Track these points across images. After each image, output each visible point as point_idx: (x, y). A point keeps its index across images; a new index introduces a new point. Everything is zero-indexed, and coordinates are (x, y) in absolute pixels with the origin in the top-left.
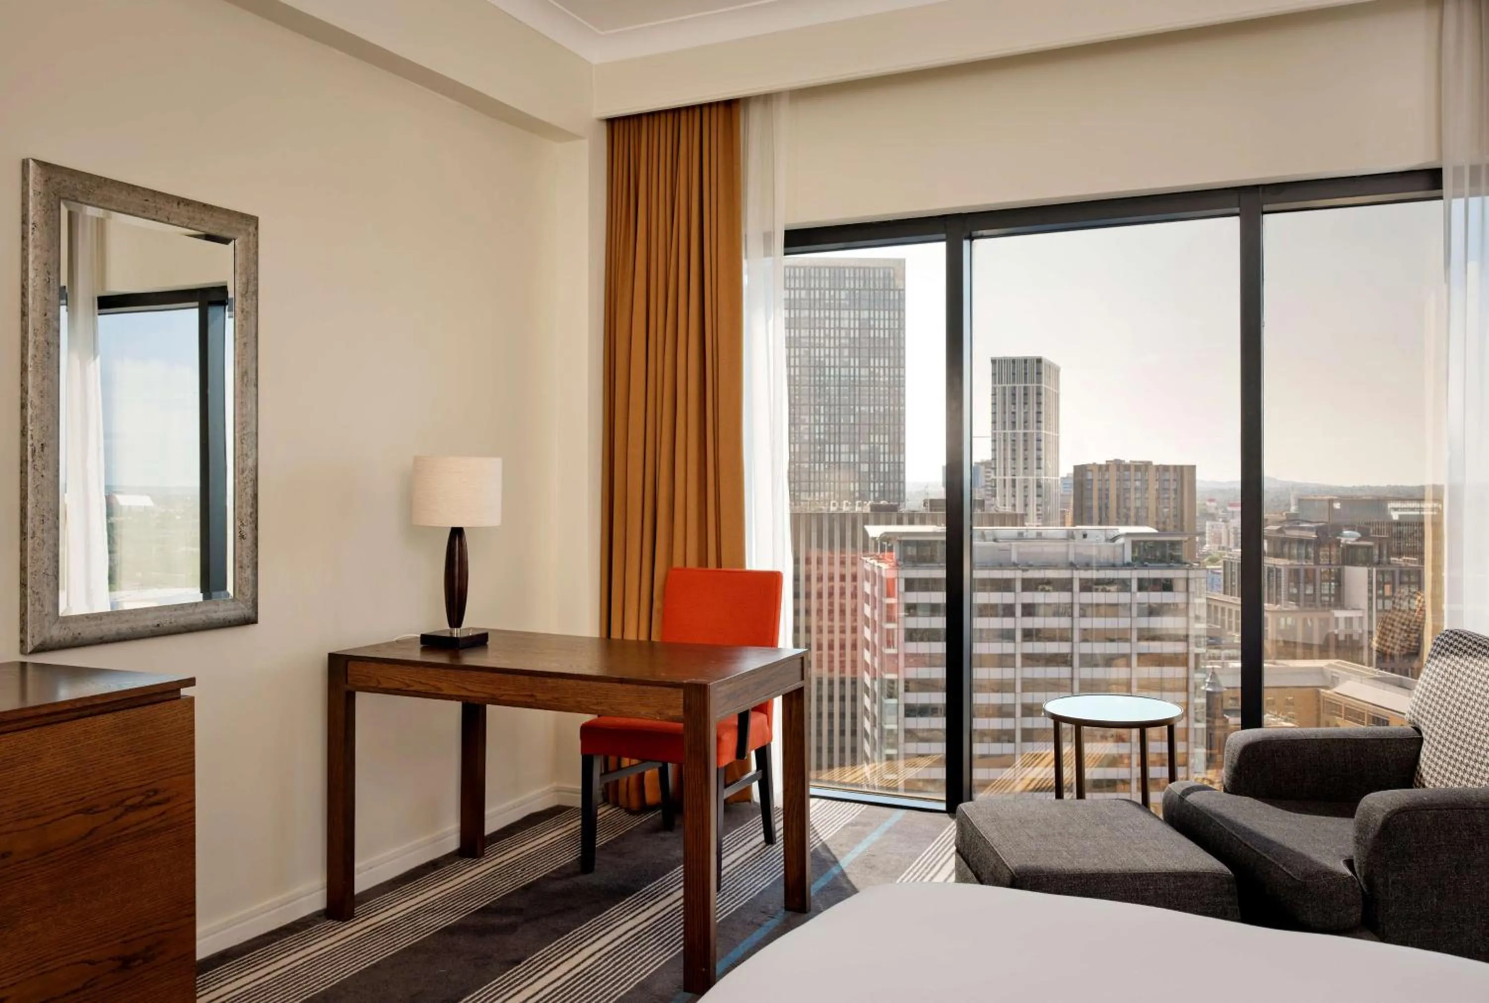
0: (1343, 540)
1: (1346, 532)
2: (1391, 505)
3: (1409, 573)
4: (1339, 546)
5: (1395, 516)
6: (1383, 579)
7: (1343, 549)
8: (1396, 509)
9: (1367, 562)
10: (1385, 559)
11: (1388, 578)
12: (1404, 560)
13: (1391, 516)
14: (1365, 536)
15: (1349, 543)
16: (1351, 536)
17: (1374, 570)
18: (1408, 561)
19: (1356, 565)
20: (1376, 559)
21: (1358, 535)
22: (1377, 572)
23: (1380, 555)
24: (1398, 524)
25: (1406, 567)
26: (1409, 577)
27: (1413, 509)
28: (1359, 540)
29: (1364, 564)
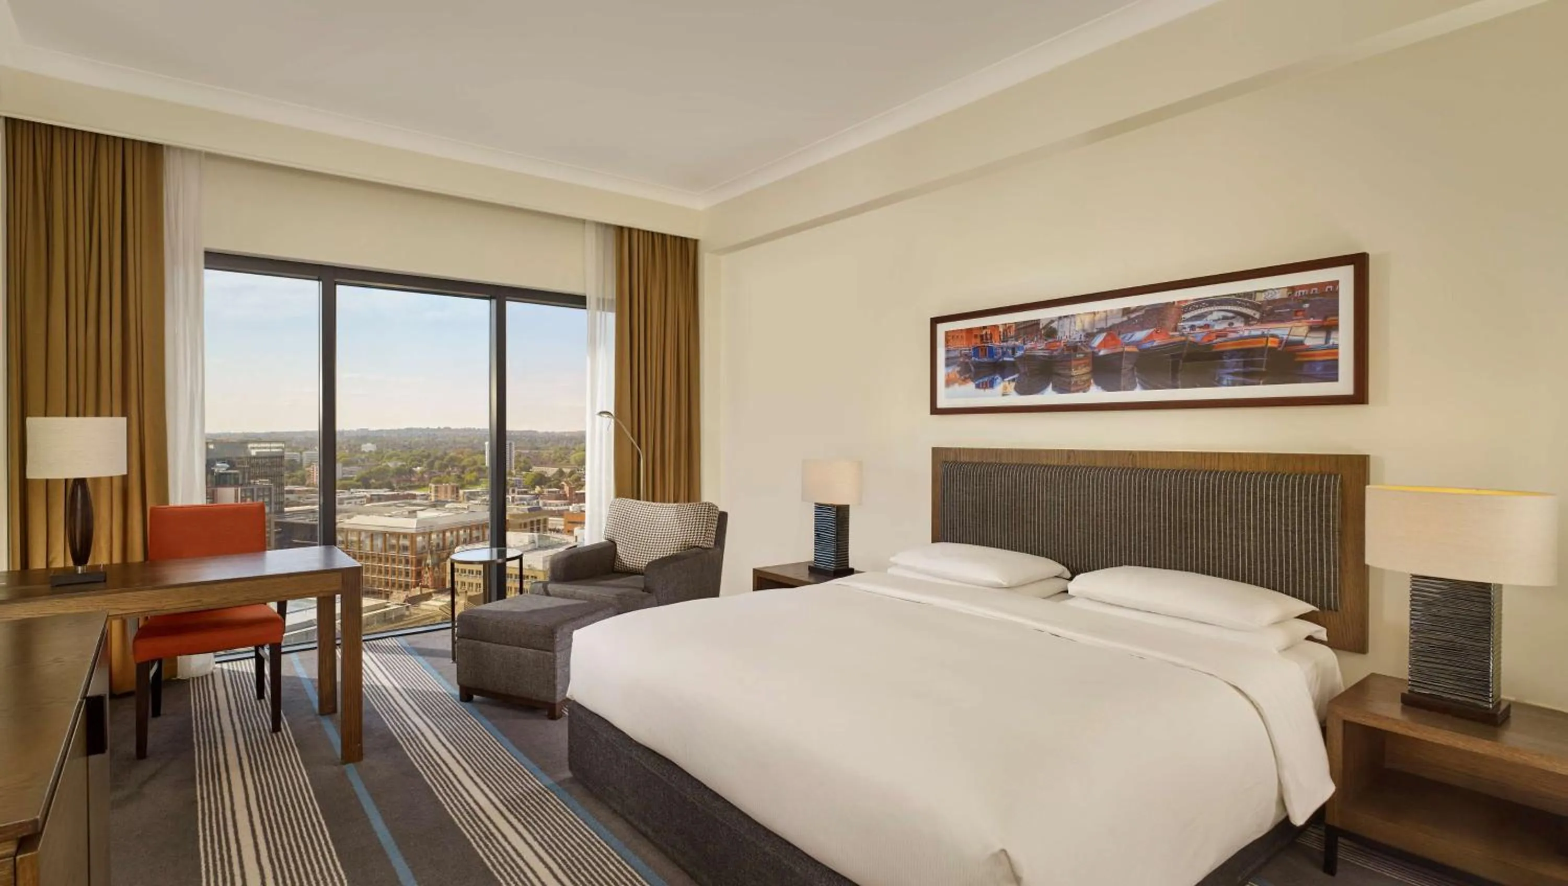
0: (216, 470)
1: (218, 464)
2: (250, 446)
3: (264, 489)
4: (213, 474)
5: (253, 453)
6: (245, 495)
7: (216, 477)
8: (253, 448)
9: (236, 484)
10: (246, 481)
11: (249, 494)
12: (260, 482)
13: (250, 453)
14: (232, 465)
15: (221, 472)
16: (222, 467)
17: (239, 489)
18: (263, 482)
19: (226, 487)
20: (240, 482)
21: (228, 466)
22: (241, 490)
23: (244, 478)
24: (255, 457)
25: (262, 485)
26: (263, 492)
27: (265, 448)
28: (228, 469)
29: (231, 486)
